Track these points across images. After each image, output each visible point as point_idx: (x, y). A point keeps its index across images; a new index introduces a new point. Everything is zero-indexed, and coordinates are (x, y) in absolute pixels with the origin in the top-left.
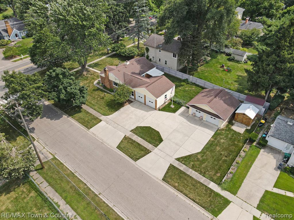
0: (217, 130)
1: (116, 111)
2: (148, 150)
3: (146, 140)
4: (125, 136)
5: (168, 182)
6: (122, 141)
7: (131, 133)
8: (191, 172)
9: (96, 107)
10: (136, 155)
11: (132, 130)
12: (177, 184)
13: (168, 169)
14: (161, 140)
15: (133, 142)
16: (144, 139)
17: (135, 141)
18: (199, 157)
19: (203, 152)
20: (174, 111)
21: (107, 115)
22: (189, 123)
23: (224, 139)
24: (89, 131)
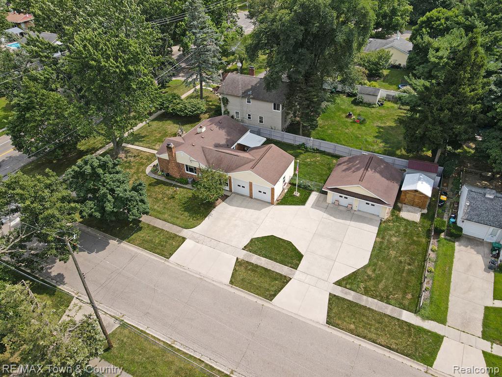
0: (380, 224)
1: (205, 217)
2: (285, 276)
3: (275, 260)
4: (237, 259)
5: (338, 325)
6: (235, 269)
7: (245, 252)
8: (367, 301)
9: (166, 215)
10: (268, 290)
11: (245, 247)
12: (352, 326)
13: (329, 303)
14: (300, 256)
15: (255, 268)
16: (271, 258)
17: (257, 266)
18: (369, 272)
19: (372, 263)
20: (302, 201)
21: (192, 226)
22: (332, 218)
23: (395, 236)
24: (168, 262)
